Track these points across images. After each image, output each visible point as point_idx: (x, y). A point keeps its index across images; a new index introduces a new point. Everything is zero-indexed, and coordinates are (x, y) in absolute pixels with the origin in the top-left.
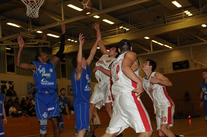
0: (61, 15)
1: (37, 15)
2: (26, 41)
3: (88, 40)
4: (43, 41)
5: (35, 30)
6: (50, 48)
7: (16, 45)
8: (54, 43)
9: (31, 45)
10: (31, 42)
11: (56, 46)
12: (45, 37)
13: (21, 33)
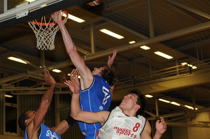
0: (90, 45)
1: (52, 47)
2: (36, 85)
3: (131, 84)
4: (61, 85)
5: (50, 68)
7: (20, 91)
9: (43, 90)
10: (43, 86)
12: (65, 78)
13: (28, 72)
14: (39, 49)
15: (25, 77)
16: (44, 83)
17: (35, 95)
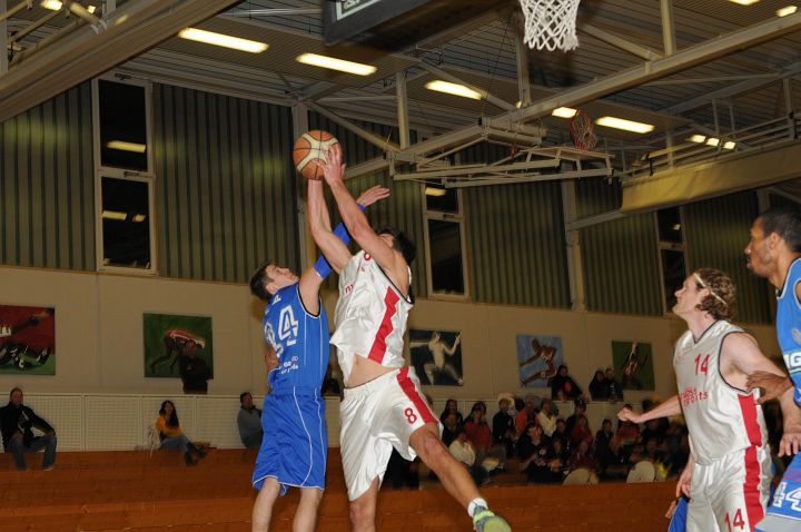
1: (571, 42)
2: (510, 158)
3: (787, 136)
4: (580, 153)
5: (546, 106)
6: (610, 181)
7: (467, 175)
8: (631, 157)
9: (530, 170)
10: (529, 157)
11: (637, 172)
12: (591, 133)
13: (485, 120)
14: (531, 46)
15: (479, 135)
16: (531, 151)
17: (507, 185)
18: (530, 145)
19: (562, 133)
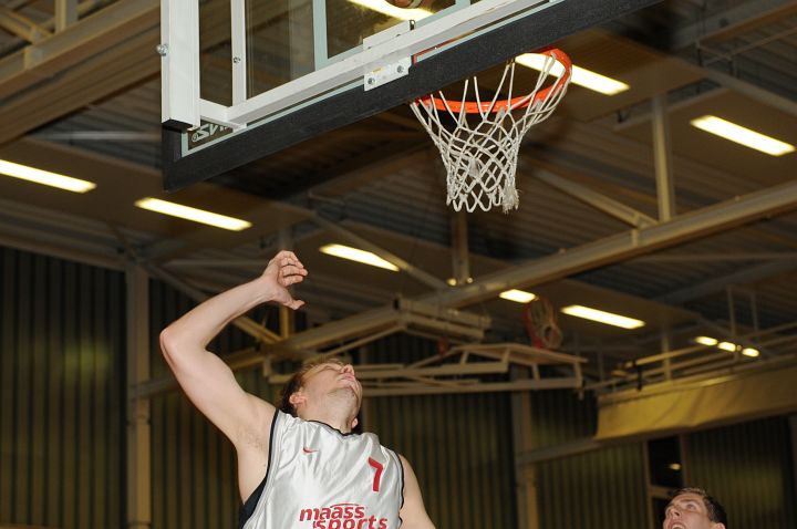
0: (651, 185)
1: (509, 198)
2: (436, 358)
4: (537, 354)
5: (491, 286)
6: (581, 396)
7: (375, 380)
8: (612, 363)
9: (466, 376)
10: (464, 358)
11: (618, 385)
12: (553, 326)
13: (405, 303)
14: (457, 209)
15: (395, 323)
16: (468, 348)
17: (434, 396)
18: (467, 339)
19: (512, 324)
